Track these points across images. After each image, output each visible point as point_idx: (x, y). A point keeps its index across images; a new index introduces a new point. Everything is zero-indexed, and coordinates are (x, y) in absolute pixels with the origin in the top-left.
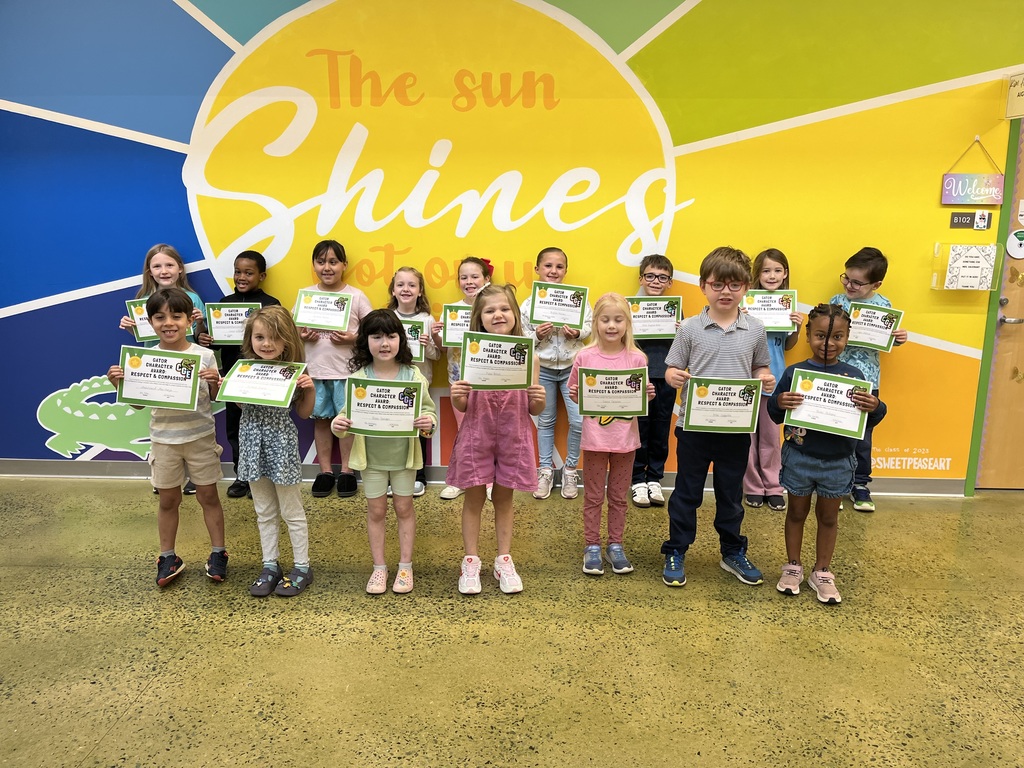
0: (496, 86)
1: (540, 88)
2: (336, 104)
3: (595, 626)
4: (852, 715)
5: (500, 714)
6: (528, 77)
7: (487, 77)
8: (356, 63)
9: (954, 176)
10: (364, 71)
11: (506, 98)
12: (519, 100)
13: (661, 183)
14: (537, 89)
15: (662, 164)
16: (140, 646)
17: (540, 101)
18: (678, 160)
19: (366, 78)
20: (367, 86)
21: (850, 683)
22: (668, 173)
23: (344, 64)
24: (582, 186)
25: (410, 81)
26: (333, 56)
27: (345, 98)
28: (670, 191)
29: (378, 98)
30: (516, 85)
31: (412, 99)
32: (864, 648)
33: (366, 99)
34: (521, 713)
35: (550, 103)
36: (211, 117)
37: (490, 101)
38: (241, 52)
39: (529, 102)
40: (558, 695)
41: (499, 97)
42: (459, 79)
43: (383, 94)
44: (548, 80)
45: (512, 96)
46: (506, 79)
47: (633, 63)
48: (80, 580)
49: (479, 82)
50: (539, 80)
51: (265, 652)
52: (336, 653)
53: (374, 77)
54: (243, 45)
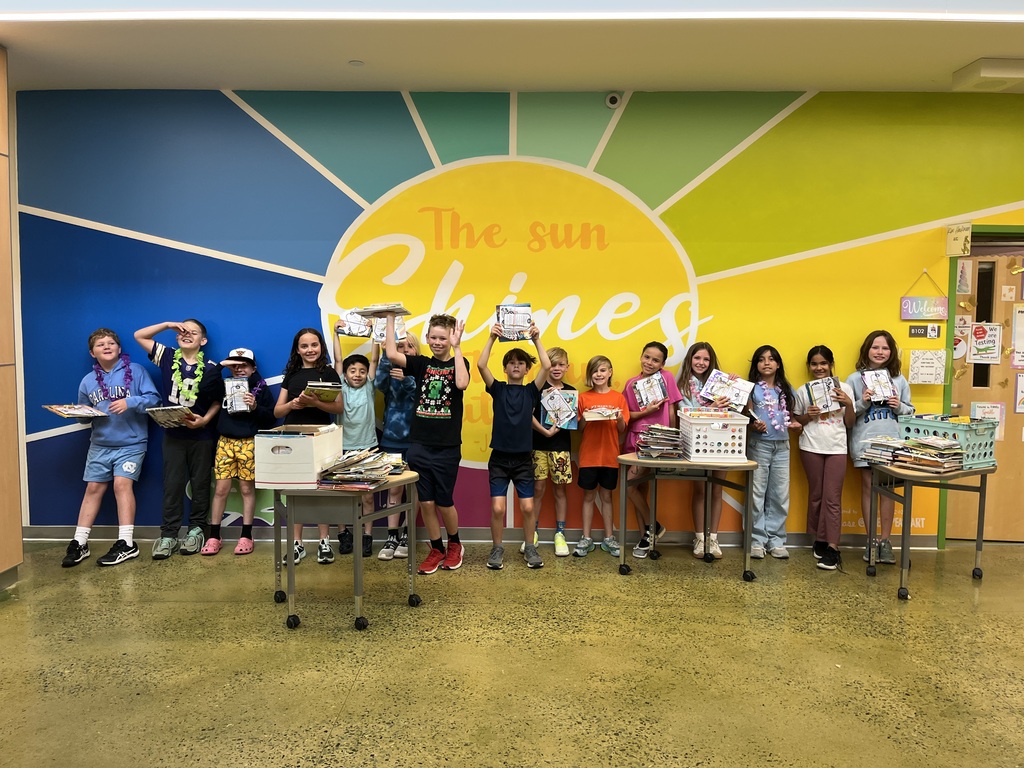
0: (561, 234)
1: (594, 234)
2: (439, 246)
6: (585, 227)
7: (554, 228)
8: (455, 218)
9: (909, 298)
10: (462, 223)
11: (568, 242)
12: (579, 243)
13: (688, 304)
14: (592, 235)
15: (687, 289)
17: (594, 244)
18: (699, 287)
20: (463, 234)
22: (692, 297)
23: (447, 218)
24: (627, 306)
25: (496, 230)
26: (438, 212)
27: (446, 242)
28: (694, 310)
29: (471, 242)
30: (576, 232)
31: (498, 243)
35: (602, 245)
36: (342, 258)
37: (556, 244)
38: (369, 209)
39: (586, 244)
41: (564, 241)
42: (533, 228)
43: (475, 239)
44: (600, 229)
45: (573, 240)
46: (568, 228)
47: (663, 217)
49: (548, 230)
50: (593, 229)
53: (469, 227)
54: (371, 204)
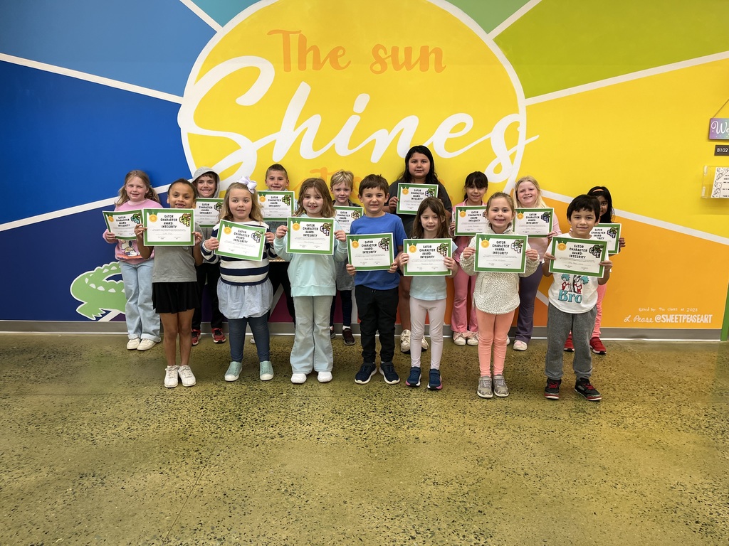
0: (402, 56)
1: (432, 56)
2: (288, 68)
3: (496, 430)
4: (689, 486)
5: (450, 489)
6: (424, 50)
7: (395, 50)
8: (303, 40)
9: (718, 120)
10: (309, 45)
11: (408, 65)
12: (418, 66)
13: (516, 124)
14: (430, 58)
15: (517, 112)
16: (186, 447)
17: (432, 66)
18: (528, 108)
19: (310, 50)
20: (310, 56)
21: (681, 465)
22: (521, 117)
23: (294, 39)
24: (461, 126)
25: (341, 52)
26: (286, 34)
27: (294, 64)
28: (522, 130)
29: (318, 64)
30: (416, 55)
31: (343, 65)
32: (684, 442)
33: (309, 65)
34: (466, 489)
35: (439, 68)
36: (199, 77)
37: (397, 67)
38: (221, 32)
39: (424, 67)
40: (487, 477)
41: (404, 64)
42: (375, 51)
43: (322, 61)
44: (438, 52)
45: (412, 63)
46: (408, 51)
47: (498, 40)
48: (127, 403)
49: (389, 53)
50: (432, 52)
51: (275, 450)
52: (324, 450)
53: (315, 49)
54: (223, 26)
